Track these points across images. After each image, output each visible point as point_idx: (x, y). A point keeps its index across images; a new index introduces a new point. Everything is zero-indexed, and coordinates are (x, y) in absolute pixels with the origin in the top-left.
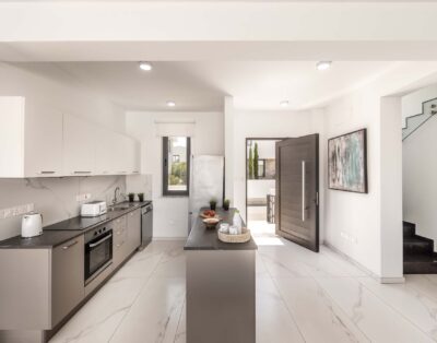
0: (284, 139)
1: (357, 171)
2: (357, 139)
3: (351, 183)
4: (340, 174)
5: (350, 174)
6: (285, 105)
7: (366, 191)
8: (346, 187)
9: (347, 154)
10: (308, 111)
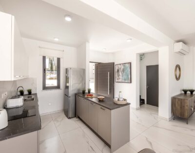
0: (99, 63)
1: (128, 76)
2: (128, 65)
3: (125, 80)
4: (121, 77)
5: (125, 77)
6: (104, 50)
7: (131, 82)
8: (123, 81)
9: (123, 70)
10: (108, 54)
